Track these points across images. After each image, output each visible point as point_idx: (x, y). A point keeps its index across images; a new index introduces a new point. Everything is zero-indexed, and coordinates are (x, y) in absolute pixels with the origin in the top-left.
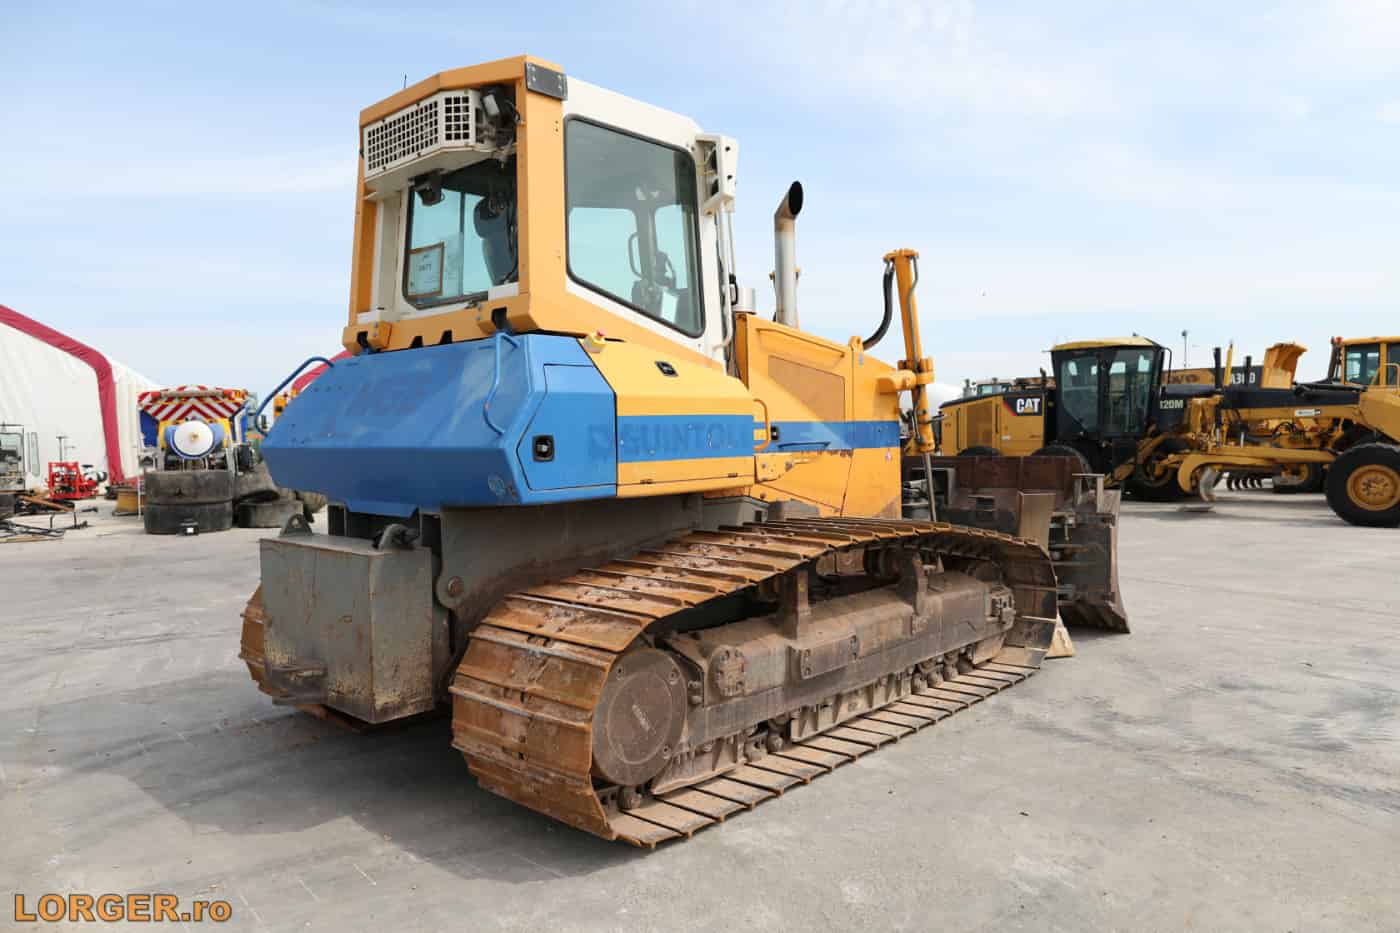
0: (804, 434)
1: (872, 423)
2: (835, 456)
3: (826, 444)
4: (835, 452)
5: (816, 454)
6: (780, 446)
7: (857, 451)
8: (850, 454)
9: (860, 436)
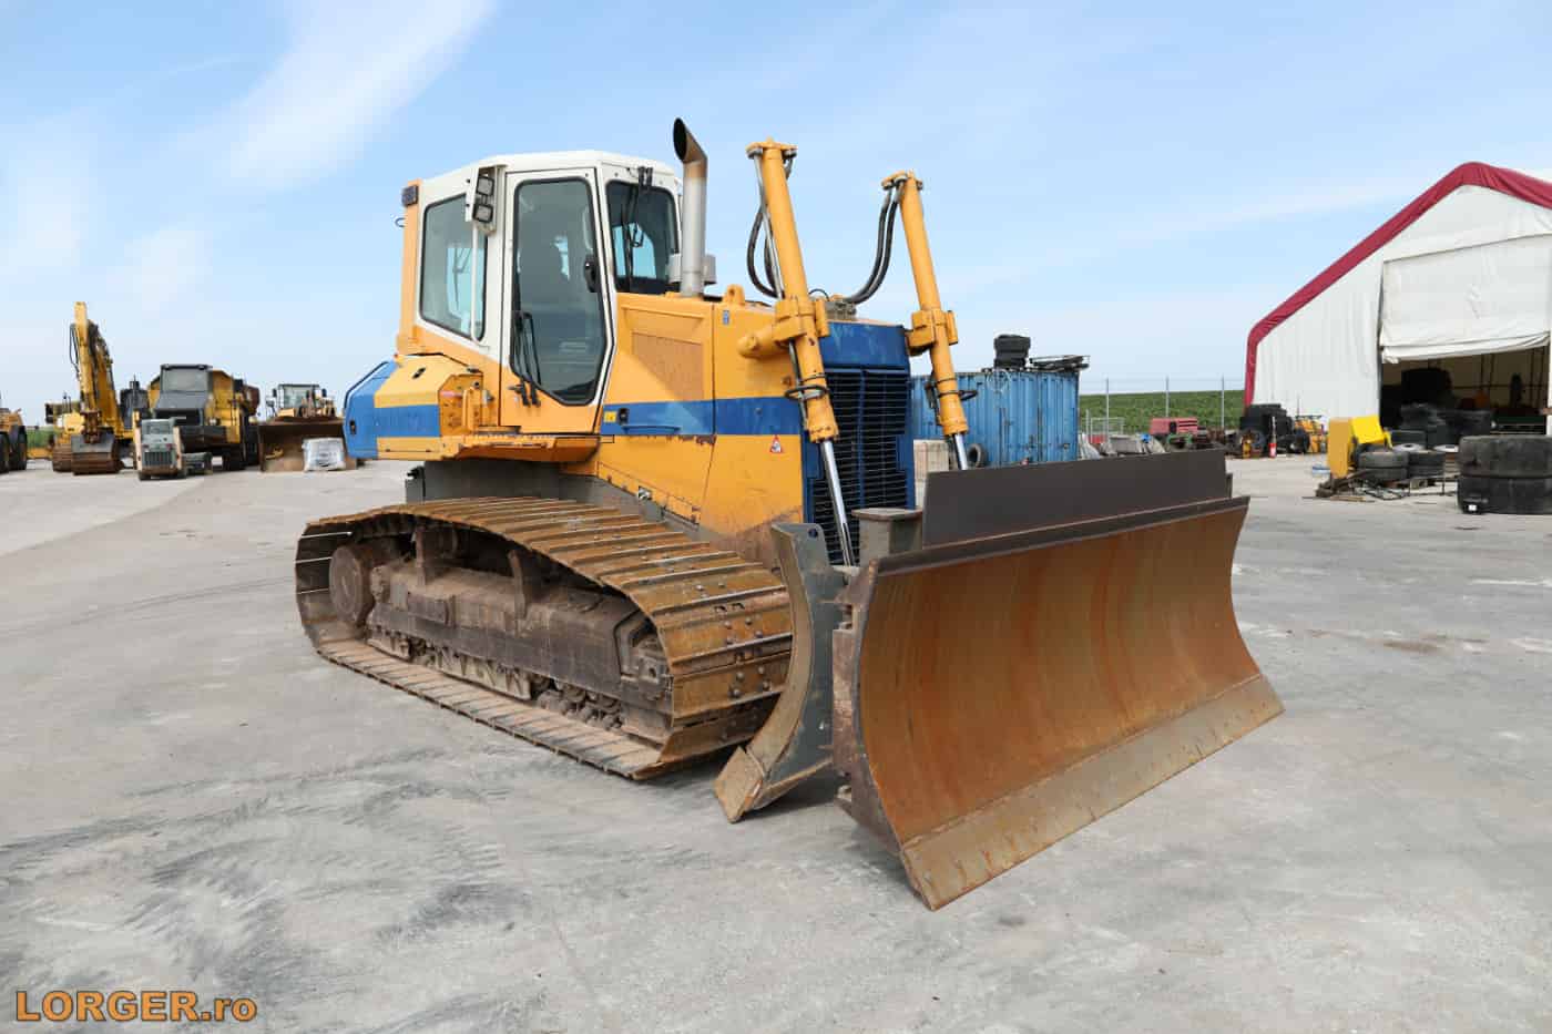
0: (654, 416)
1: (743, 401)
2: (688, 443)
3: (677, 429)
4: (689, 438)
5: (664, 438)
6: (626, 429)
7: (721, 439)
8: (712, 442)
9: (724, 418)
